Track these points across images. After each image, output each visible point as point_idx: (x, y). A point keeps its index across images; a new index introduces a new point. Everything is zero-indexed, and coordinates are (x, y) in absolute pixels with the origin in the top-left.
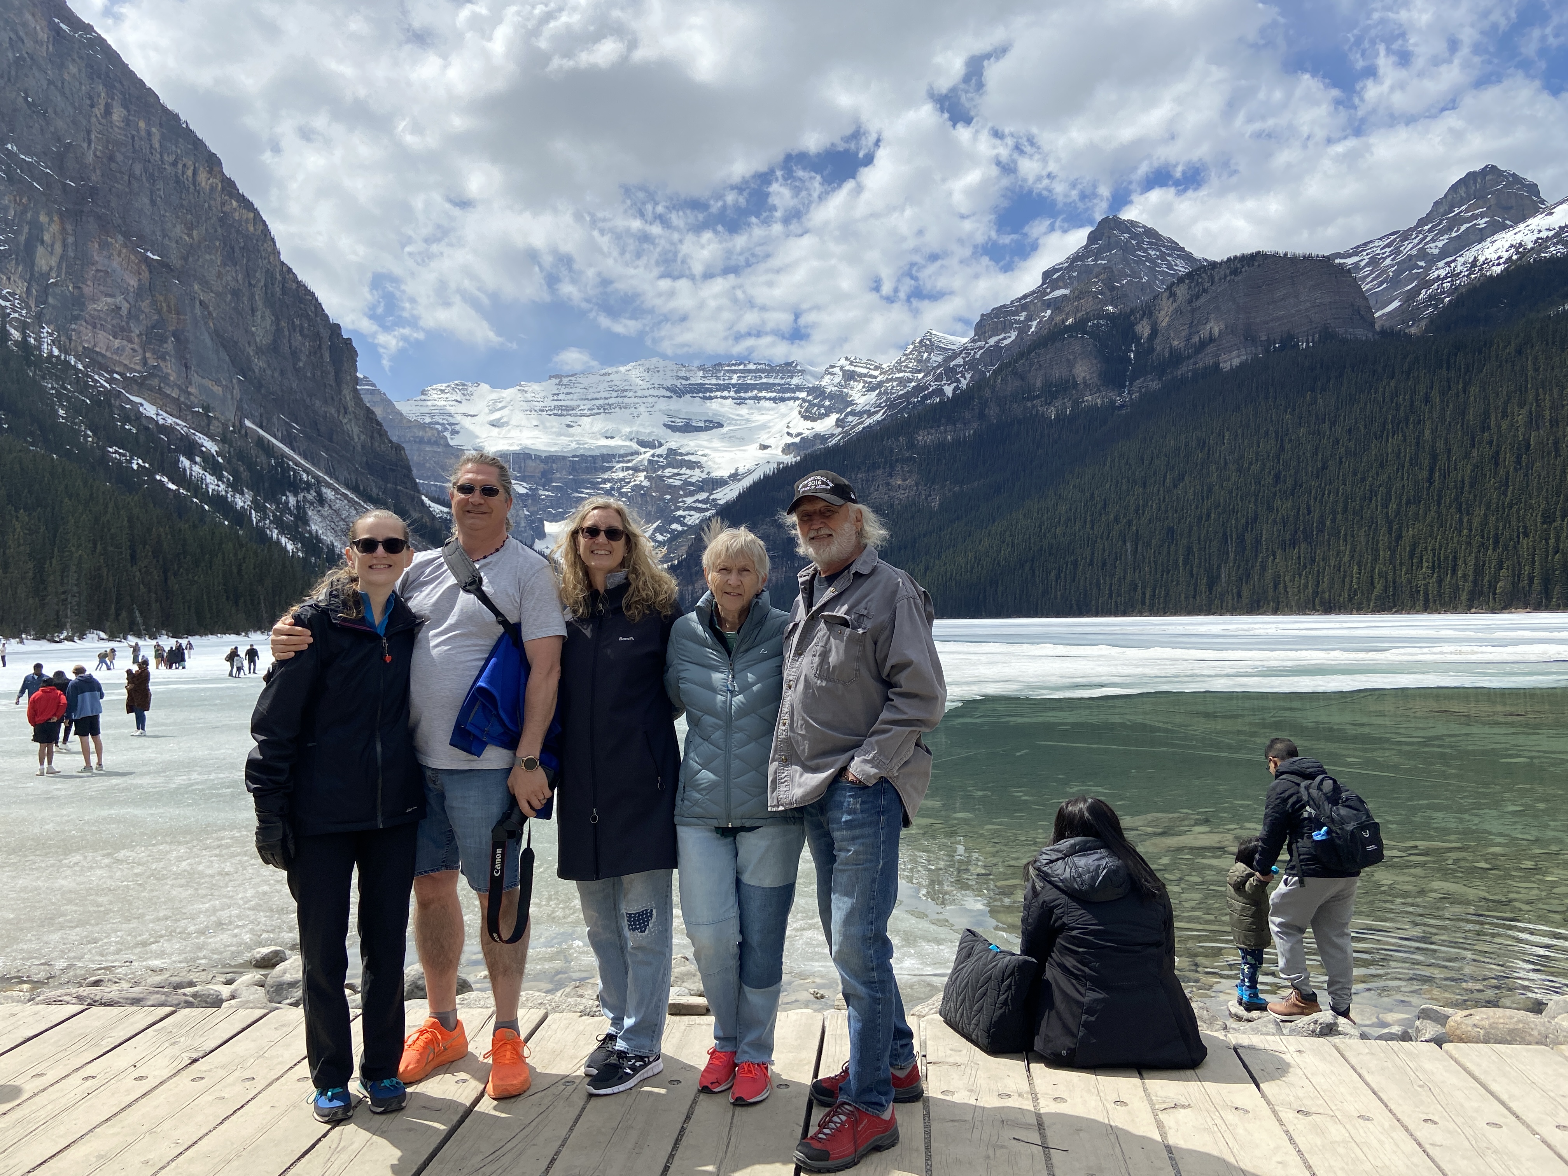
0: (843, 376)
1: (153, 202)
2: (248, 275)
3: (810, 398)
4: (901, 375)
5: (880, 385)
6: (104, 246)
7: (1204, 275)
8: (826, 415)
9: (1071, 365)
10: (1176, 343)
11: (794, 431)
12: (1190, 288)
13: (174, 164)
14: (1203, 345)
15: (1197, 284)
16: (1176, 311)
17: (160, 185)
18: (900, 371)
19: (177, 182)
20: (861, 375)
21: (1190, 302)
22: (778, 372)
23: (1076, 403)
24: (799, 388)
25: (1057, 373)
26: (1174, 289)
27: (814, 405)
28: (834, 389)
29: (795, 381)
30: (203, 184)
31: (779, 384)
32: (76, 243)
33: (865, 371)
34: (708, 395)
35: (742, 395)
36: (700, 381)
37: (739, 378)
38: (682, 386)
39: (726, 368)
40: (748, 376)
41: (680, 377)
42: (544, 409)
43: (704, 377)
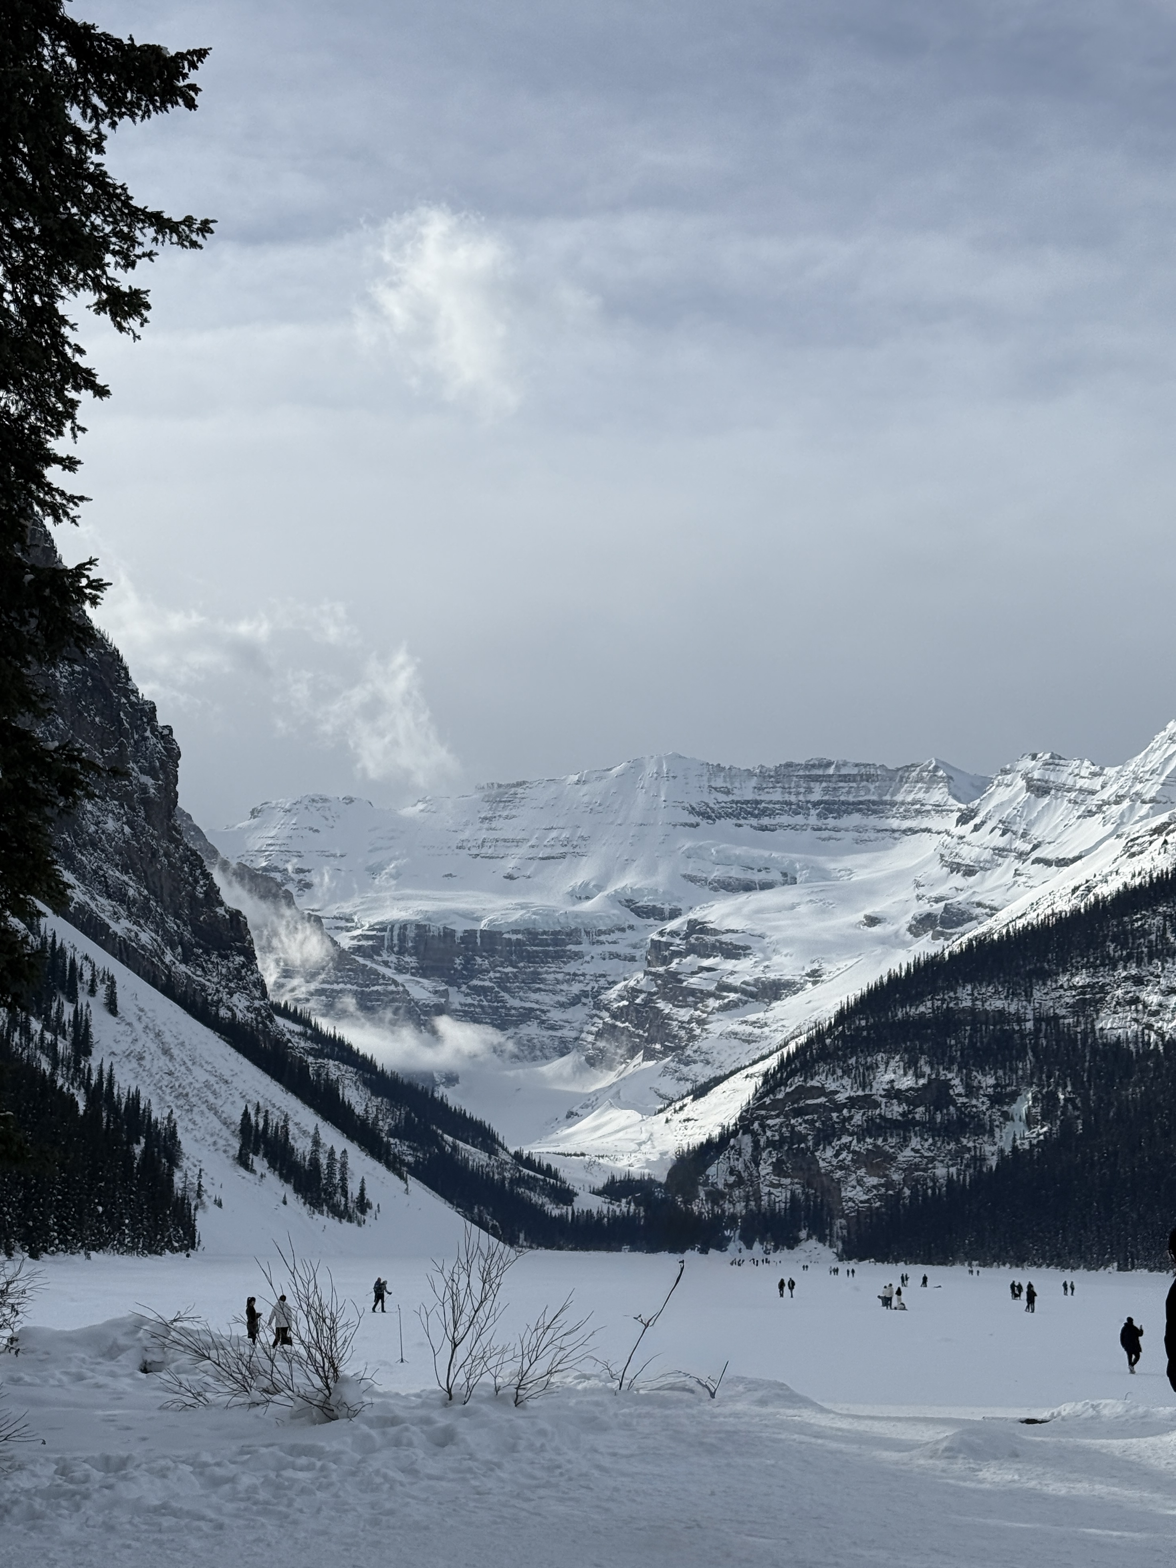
0: (1028, 790)
3: (963, 830)
11: (930, 894)
22: (900, 781)
24: (941, 811)
27: (971, 843)
28: (1010, 814)
29: (935, 796)
31: (903, 803)
33: (1071, 780)
34: (765, 821)
35: (831, 822)
36: (750, 797)
37: (826, 790)
38: (718, 806)
39: (801, 773)
40: (843, 787)
41: (715, 789)
42: (465, 844)
43: (759, 789)
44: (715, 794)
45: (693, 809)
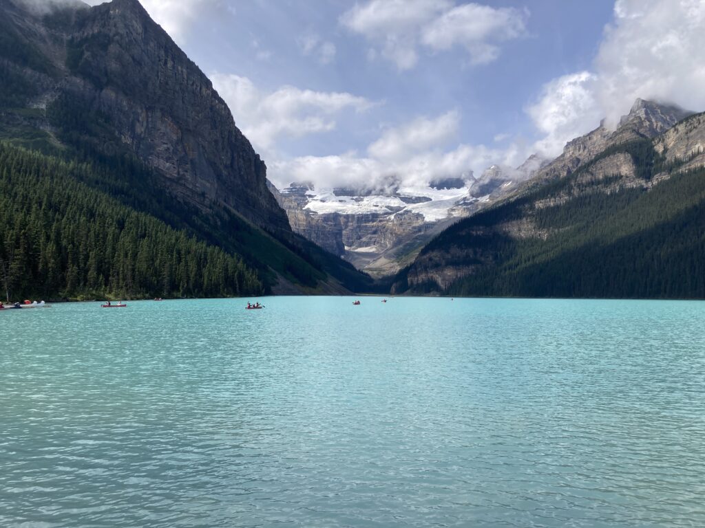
1: (183, 102)
2: (221, 134)
6: (163, 122)
7: (694, 120)
8: (485, 194)
9: (618, 167)
10: (678, 155)
12: (686, 126)
13: (193, 84)
14: (694, 156)
15: (691, 124)
16: (678, 138)
17: (186, 94)
19: (193, 93)
21: (687, 133)
23: (621, 186)
25: (612, 172)
26: (677, 127)
28: (489, 181)
30: (204, 93)
32: (152, 121)
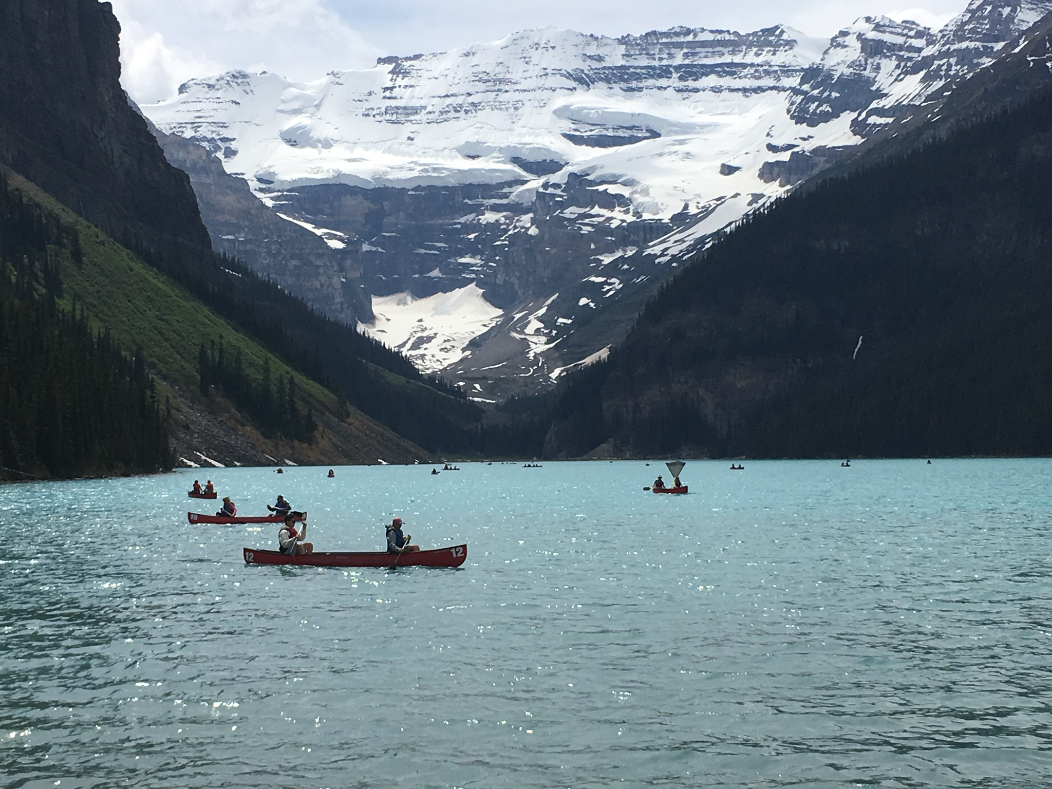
0: (863, 50)
3: (806, 87)
4: (964, 45)
5: (926, 62)
8: (835, 114)
11: (779, 142)
18: (962, 39)
20: (893, 48)
22: (750, 45)
24: (787, 71)
27: (813, 99)
28: (848, 71)
29: (781, 58)
31: (752, 65)
33: (900, 40)
34: (634, 84)
35: (691, 84)
36: (621, 62)
37: (686, 55)
38: (592, 72)
39: (664, 40)
40: (700, 53)
41: (589, 57)
42: (371, 112)
43: (627, 56)
44: (589, 62)
45: (571, 75)
